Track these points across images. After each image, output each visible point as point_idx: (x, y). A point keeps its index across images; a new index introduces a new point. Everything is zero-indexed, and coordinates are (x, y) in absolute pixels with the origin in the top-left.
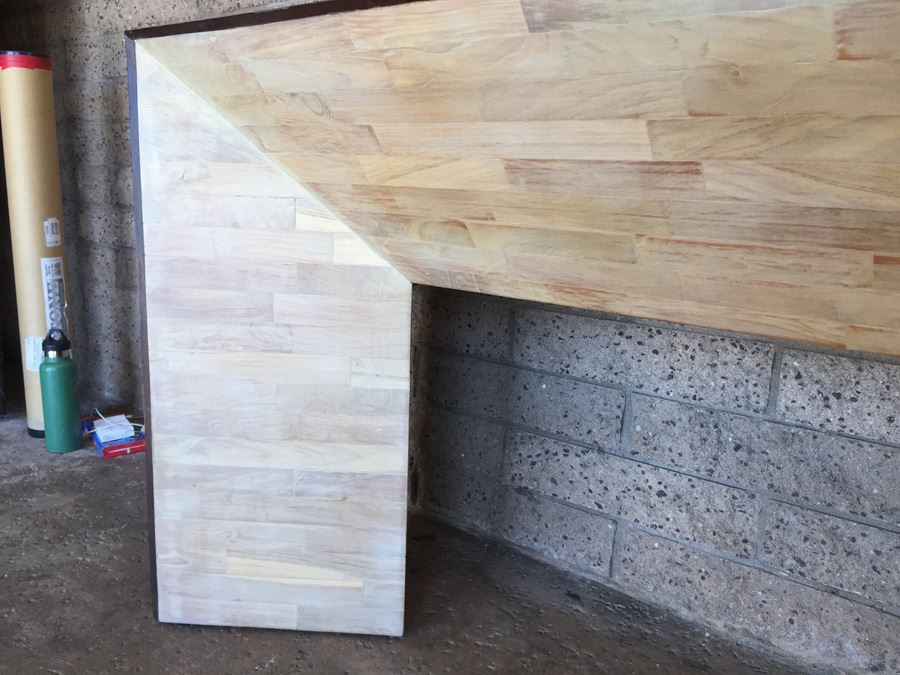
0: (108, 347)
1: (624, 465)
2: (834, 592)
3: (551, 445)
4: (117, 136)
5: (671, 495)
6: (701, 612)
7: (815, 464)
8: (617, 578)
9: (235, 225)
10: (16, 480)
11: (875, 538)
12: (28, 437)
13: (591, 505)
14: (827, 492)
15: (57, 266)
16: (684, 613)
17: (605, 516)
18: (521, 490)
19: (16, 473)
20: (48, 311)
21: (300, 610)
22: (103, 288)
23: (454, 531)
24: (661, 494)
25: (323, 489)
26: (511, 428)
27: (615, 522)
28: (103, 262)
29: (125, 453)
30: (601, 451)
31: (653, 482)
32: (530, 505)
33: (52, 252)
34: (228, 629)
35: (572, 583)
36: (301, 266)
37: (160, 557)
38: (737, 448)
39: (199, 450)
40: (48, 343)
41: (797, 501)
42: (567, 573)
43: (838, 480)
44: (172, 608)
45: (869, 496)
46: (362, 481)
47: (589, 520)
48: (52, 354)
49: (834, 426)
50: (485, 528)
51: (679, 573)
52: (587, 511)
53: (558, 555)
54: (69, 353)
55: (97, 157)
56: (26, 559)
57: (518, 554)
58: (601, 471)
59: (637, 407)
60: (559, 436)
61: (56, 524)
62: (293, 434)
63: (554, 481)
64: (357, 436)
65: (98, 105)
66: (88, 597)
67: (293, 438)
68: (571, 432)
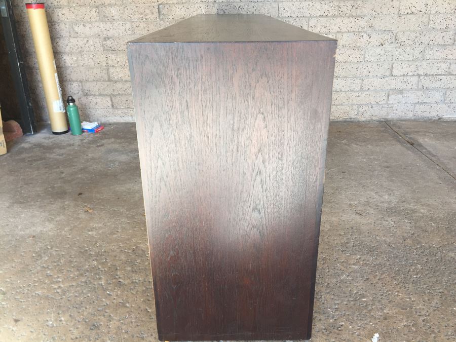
40: (69, 101)
48: (71, 104)
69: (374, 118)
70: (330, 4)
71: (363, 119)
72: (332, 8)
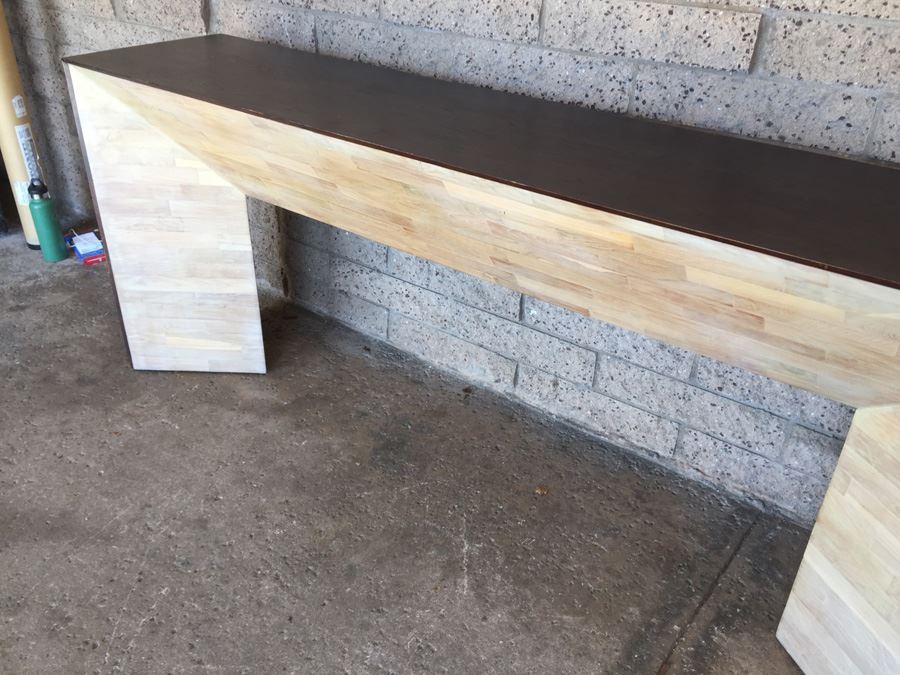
0: (72, 177)
1: (391, 279)
2: (481, 346)
3: (354, 266)
4: (52, 19)
5: (412, 296)
6: (429, 356)
7: (470, 284)
8: (391, 339)
9: (141, 164)
10: (30, 283)
11: (495, 320)
12: (29, 250)
13: (376, 301)
14: (476, 298)
15: (27, 130)
16: (421, 357)
17: (383, 307)
18: (341, 291)
19: (29, 278)
20: (27, 164)
21: (210, 362)
22: (60, 133)
23: (309, 313)
24: (407, 296)
25: (213, 302)
27: (388, 310)
28: (55, 113)
29: (98, 261)
30: (378, 271)
31: (404, 290)
32: (347, 299)
33: (22, 121)
34: (172, 372)
35: (369, 342)
36: (182, 186)
37: (129, 337)
38: (437, 274)
39: (140, 283)
40: (32, 189)
41: (463, 302)
42: (368, 336)
43: (479, 291)
44: (140, 362)
45: (491, 300)
46: (234, 298)
47: (376, 309)
48: (36, 197)
50: (325, 311)
52: (374, 304)
53: (363, 327)
54: (48, 195)
55: (38, 32)
56: (51, 337)
57: (343, 326)
58: (379, 283)
60: (358, 262)
61: (64, 314)
62: (192, 274)
63: (357, 287)
64: (227, 274)
66: (92, 357)
67: (191, 277)
68: (363, 261)
69: (730, 487)
70: (607, 69)
71: (692, 474)
72: (614, 84)
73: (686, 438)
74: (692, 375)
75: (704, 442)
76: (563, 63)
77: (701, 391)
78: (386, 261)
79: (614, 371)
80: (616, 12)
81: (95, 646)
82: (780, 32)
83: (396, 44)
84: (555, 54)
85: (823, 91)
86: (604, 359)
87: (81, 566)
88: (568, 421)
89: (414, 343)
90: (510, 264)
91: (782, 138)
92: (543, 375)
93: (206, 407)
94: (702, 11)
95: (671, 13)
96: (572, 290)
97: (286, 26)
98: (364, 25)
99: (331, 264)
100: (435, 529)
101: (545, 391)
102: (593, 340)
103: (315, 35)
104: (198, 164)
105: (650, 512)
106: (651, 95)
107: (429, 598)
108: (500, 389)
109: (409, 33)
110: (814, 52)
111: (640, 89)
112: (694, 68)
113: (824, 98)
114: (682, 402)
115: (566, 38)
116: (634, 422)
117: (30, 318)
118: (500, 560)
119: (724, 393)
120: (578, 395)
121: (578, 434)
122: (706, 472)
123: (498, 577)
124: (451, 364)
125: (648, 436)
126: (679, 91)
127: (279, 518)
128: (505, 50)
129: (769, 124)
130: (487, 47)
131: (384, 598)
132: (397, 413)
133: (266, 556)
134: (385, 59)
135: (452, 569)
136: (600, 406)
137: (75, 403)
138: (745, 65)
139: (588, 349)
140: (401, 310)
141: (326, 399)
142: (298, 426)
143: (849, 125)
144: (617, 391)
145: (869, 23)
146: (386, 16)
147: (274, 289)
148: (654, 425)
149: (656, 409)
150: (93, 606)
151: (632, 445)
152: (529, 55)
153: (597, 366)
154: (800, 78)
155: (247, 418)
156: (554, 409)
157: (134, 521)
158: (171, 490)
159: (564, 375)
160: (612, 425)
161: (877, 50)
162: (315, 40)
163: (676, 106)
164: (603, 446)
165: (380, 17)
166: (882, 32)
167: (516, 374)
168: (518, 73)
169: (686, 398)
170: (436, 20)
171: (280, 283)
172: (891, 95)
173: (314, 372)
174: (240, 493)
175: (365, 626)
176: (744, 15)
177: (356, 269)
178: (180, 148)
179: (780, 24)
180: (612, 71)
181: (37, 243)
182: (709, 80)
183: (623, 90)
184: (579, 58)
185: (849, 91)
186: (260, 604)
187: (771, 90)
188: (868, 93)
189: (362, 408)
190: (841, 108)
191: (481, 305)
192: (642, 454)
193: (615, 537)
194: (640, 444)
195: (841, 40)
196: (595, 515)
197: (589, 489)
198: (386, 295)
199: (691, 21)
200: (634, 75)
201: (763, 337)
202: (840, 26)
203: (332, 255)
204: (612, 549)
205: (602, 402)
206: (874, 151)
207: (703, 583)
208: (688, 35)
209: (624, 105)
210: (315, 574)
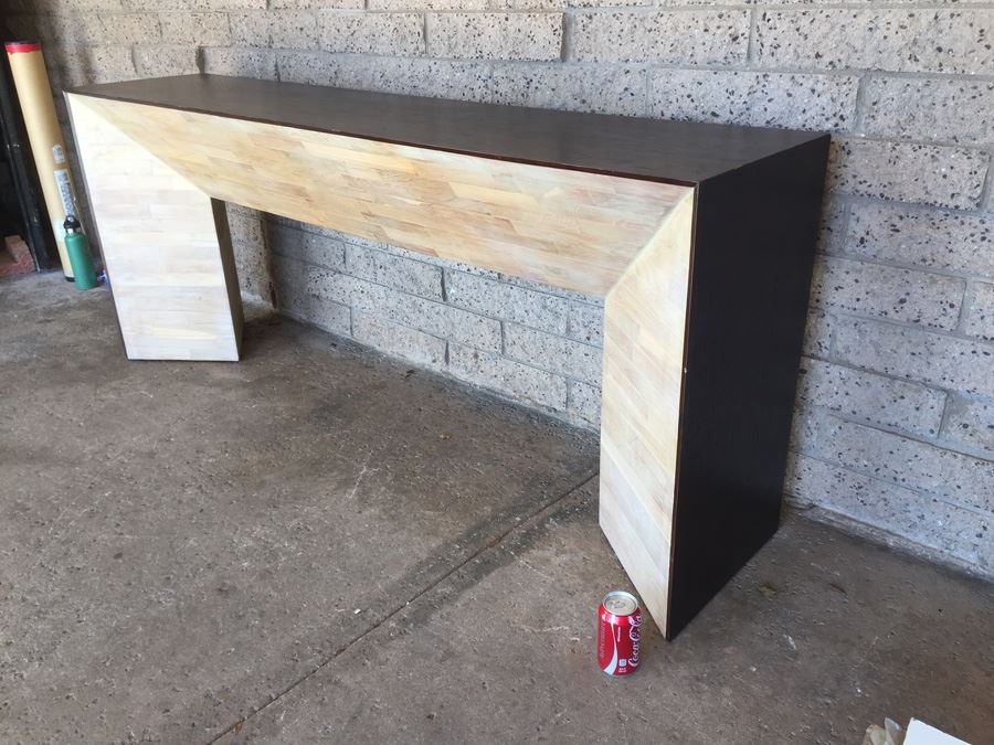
1: (349, 278)
2: (420, 330)
3: (322, 271)
5: (365, 292)
6: (383, 347)
7: (405, 273)
8: (354, 335)
9: (126, 174)
10: (60, 305)
11: (426, 303)
12: (65, 281)
13: (340, 301)
14: (411, 285)
15: (65, 175)
16: (378, 348)
17: (346, 305)
18: (314, 296)
19: (61, 301)
20: (64, 204)
23: (291, 320)
24: (362, 292)
25: (190, 295)
26: (307, 264)
27: (350, 308)
30: (340, 272)
31: (359, 287)
32: (319, 302)
33: (61, 167)
35: (336, 339)
36: (159, 191)
38: (381, 267)
39: (130, 279)
40: (67, 224)
41: (403, 290)
43: (413, 279)
45: (422, 285)
46: (206, 290)
47: (340, 308)
48: (71, 231)
49: (407, 255)
50: (304, 317)
51: (374, 329)
52: (339, 304)
53: (332, 328)
56: (66, 340)
57: (318, 329)
58: (340, 283)
59: (348, 250)
60: (324, 267)
61: (82, 325)
63: (325, 290)
64: (200, 269)
65: (75, 58)
66: (97, 352)
67: (172, 271)
68: (328, 264)
70: (473, 70)
71: (581, 424)
72: (480, 83)
73: (574, 391)
74: (568, 330)
75: (587, 392)
76: (444, 69)
77: (576, 344)
78: (344, 262)
79: (515, 336)
80: (472, 23)
81: (43, 524)
82: (580, 26)
83: (333, 69)
84: (438, 63)
85: (612, 69)
86: (507, 325)
87: (47, 479)
88: (488, 390)
89: (372, 337)
90: (373, 216)
91: (593, 112)
92: (467, 349)
93: (180, 384)
94: (526, 15)
95: (507, 19)
96: (416, 231)
97: (256, 64)
98: (311, 56)
99: (305, 270)
100: (343, 460)
101: (469, 364)
102: (496, 309)
103: (276, 70)
104: (170, 171)
105: (533, 450)
106: (504, 88)
107: (319, 501)
108: (437, 368)
109: (341, 58)
110: (603, 38)
111: (497, 84)
112: (529, 61)
113: (614, 75)
114: (565, 357)
115: (445, 48)
116: (535, 383)
117: (53, 328)
118: (389, 478)
119: (591, 342)
120: (494, 363)
121: (494, 399)
122: (591, 420)
123: (383, 489)
124: (400, 352)
125: (547, 392)
126: (523, 82)
127: (214, 452)
128: (406, 63)
129: (584, 102)
130: (393, 63)
131: (282, 500)
132: (342, 387)
133: (196, 474)
134: (326, 83)
135: (346, 484)
136: (510, 371)
137: (73, 381)
138: (557, 55)
139: (494, 319)
140: (360, 306)
141: (284, 379)
142: (254, 396)
143: (632, 94)
144: (520, 355)
145: (632, 10)
146: (323, 46)
147: (265, 303)
148: (548, 382)
149: (548, 367)
150: (49, 502)
151: (536, 404)
152: (422, 65)
153: (503, 334)
154: (596, 61)
155: (213, 391)
156: (478, 381)
157: (97, 453)
158: (133, 435)
159: (480, 346)
160: (521, 388)
161: (640, 31)
162: (277, 74)
163: (523, 95)
164: (513, 407)
165: (319, 49)
166: (641, 16)
167: (447, 351)
168: (416, 83)
169: (568, 353)
170: (358, 46)
171: (269, 296)
172: (653, 66)
173: (280, 360)
174: (188, 437)
175: (260, 515)
176: (552, 15)
177: (324, 273)
178: (155, 158)
179: (579, 19)
180: (477, 71)
181: (72, 276)
182: (540, 70)
183: (486, 86)
184: (453, 63)
185: (627, 67)
186: (180, 502)
187: (580, 73)
188: (640, 67)
189: (313, 384)
190: (625, 80)
191: (415, 292)
192: (544, 411)
193: (494, 465)
194: (542, 403)
195: (616, 26)
196: (486, 452)
197: (489, 434)
198: (347, 293)
199: (521, 24)
200: (492, 74)
201: (521, 240)
202: (614, 16)
203: (305, 262)
204: (488, 472)
205: (510, 367)
206: (650, 113)
207: (555, 494)
208: (521, 36)
209: (489, 99)
210: (231, 485)
